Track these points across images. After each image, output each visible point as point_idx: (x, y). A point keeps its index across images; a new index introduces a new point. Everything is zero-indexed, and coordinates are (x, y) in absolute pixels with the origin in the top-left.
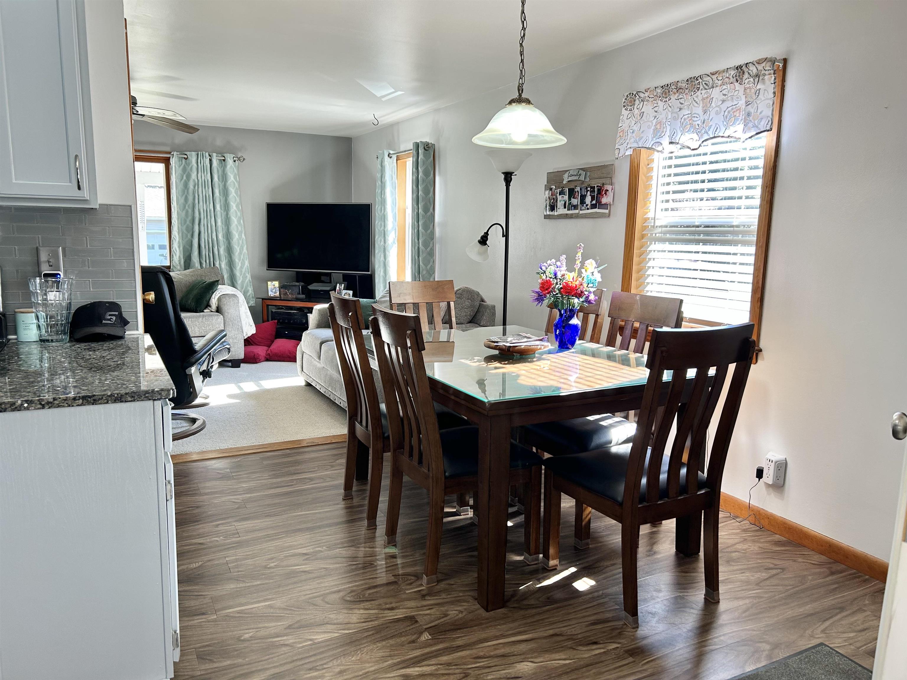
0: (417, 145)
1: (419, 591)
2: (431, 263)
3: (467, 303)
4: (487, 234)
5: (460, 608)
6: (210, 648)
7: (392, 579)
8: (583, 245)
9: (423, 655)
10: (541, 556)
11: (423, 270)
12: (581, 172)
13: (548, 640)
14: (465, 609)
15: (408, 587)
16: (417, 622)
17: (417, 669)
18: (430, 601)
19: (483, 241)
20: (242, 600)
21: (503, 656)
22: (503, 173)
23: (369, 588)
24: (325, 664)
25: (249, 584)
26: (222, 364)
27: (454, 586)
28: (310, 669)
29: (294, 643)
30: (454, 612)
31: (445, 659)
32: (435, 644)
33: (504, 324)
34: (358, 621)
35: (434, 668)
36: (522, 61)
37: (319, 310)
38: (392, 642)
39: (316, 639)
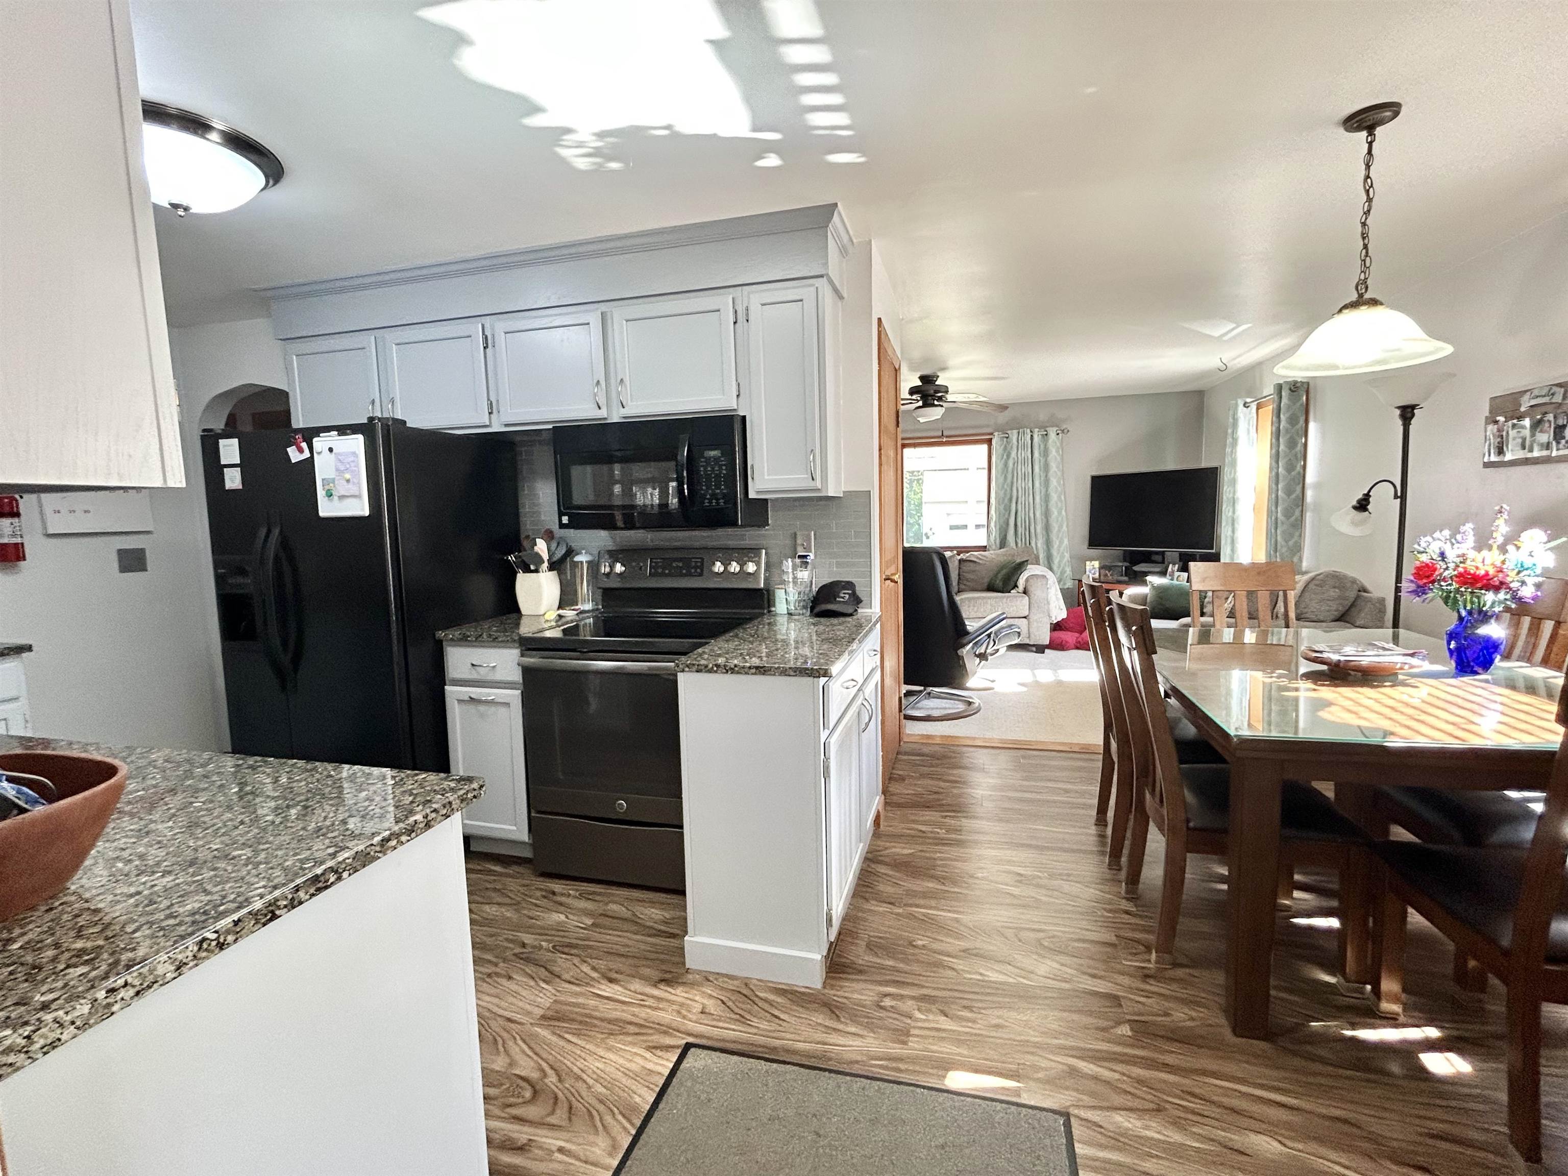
0: (1279, 388)
1: (1143, 968)
2: (1296, 538)
3: (1334, 593)
4: (1367, 497)
5: (1194, 1014)
6: (882, 941)
7: (1113, 939)
8: (1508, 508)
9: (1107, 1052)
10: (1369, 987)
11: (1282, 547)
12: (1555, 389)
13: (1327, 1123)
14: (1201, 1018)
15: (1130, 957)
16: (1120, 1006)
17: (1092, 1066)
18: (1153, 986)
19: (1362, 505)
20: (933, 903)
21: (1233, 1110)
22: (1398, 408)
23: (1079, 940)
24: (984, 1009)
25: (946, 888)
26: (1011, 647)
27: (1196, 980)
28: (965, 1007)
29: (963, 970)
30: (1182, 1015)
31: (1137, 1071)
32: (1132, 1046)
33: (1396, 625)
34: (1045, 974)
35: (1117, 1076)
36: (1366, 247)
37: (1130, 596)
38: (1075, 1017)
39: (988, 976)
